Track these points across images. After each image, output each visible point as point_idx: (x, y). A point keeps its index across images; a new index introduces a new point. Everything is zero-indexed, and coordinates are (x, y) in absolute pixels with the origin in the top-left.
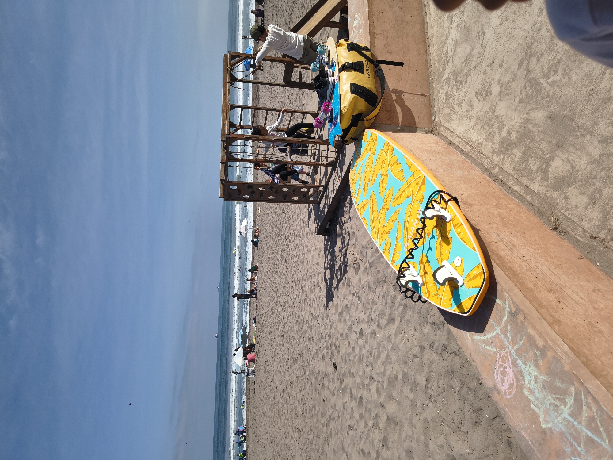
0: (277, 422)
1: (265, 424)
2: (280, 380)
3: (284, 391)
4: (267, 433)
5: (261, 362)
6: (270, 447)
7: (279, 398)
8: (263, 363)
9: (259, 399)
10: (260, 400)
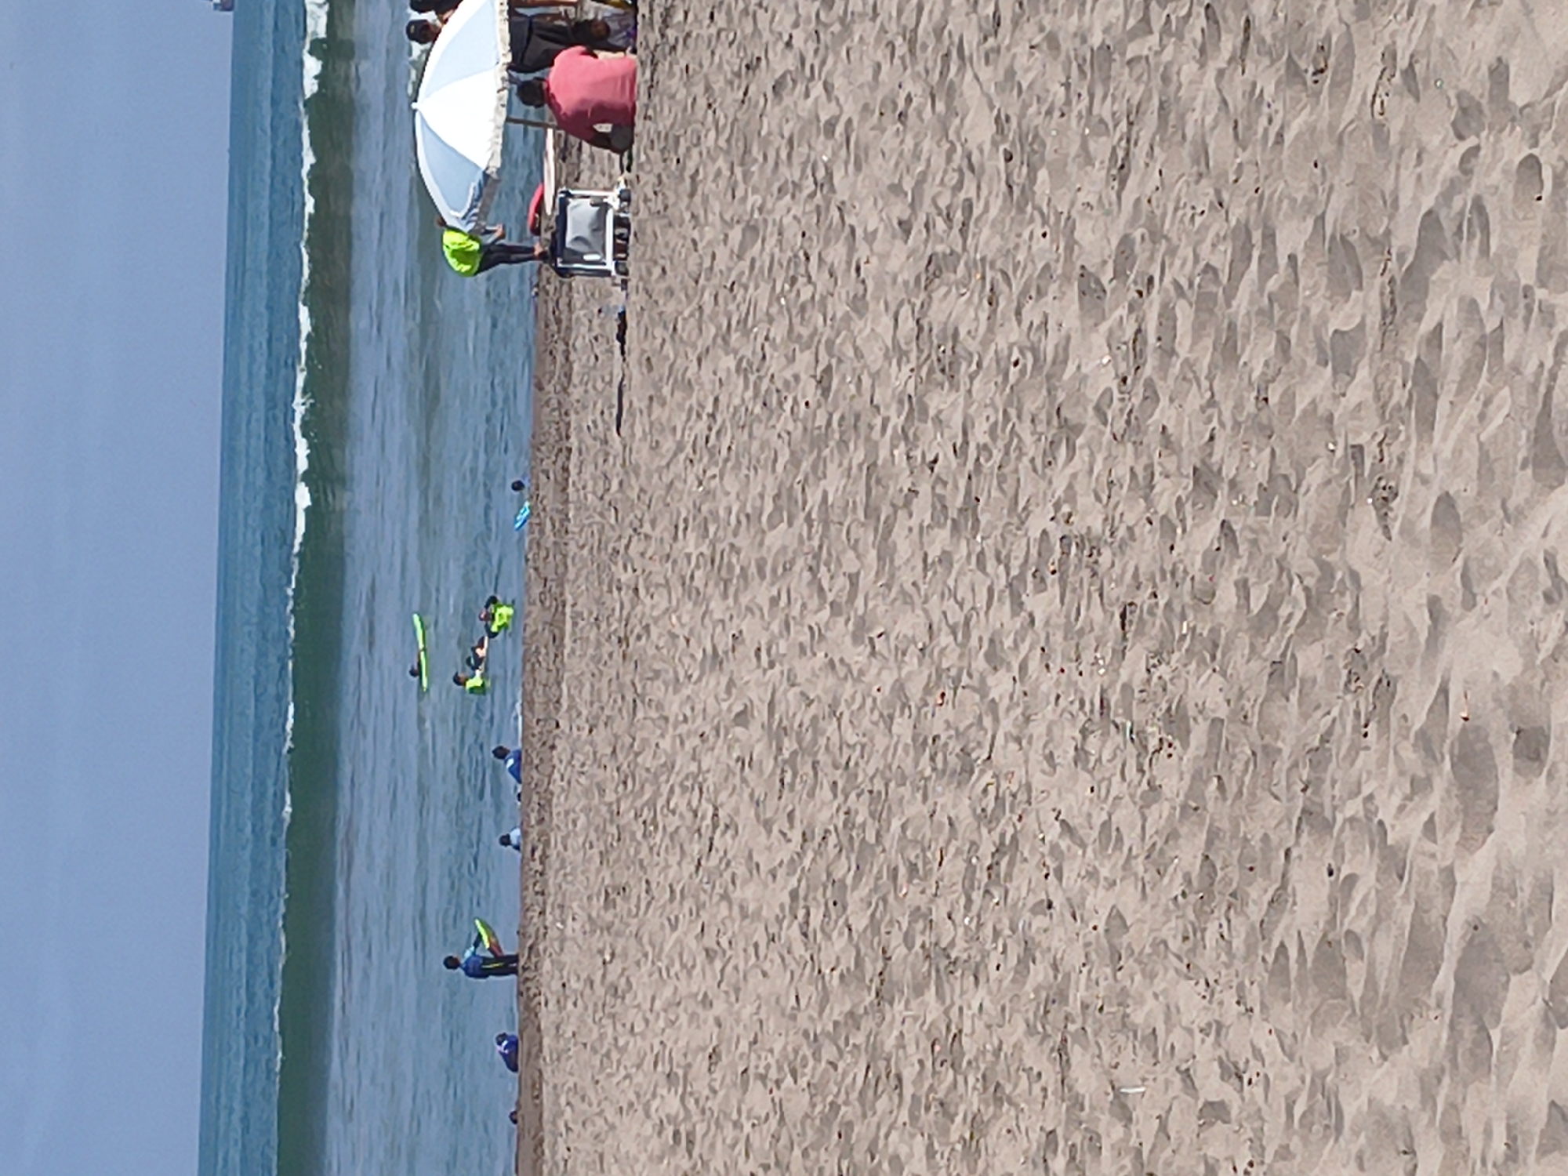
0: (853, 579)
1: (724, 643)
2: (896, 189)
3: (935, 268)
4: (743, 717)
5: (699, 90)
6: (768, 825)
7: (874, 356)
8: (718, 84)
9: (668, 445)
10: (680, 447)
